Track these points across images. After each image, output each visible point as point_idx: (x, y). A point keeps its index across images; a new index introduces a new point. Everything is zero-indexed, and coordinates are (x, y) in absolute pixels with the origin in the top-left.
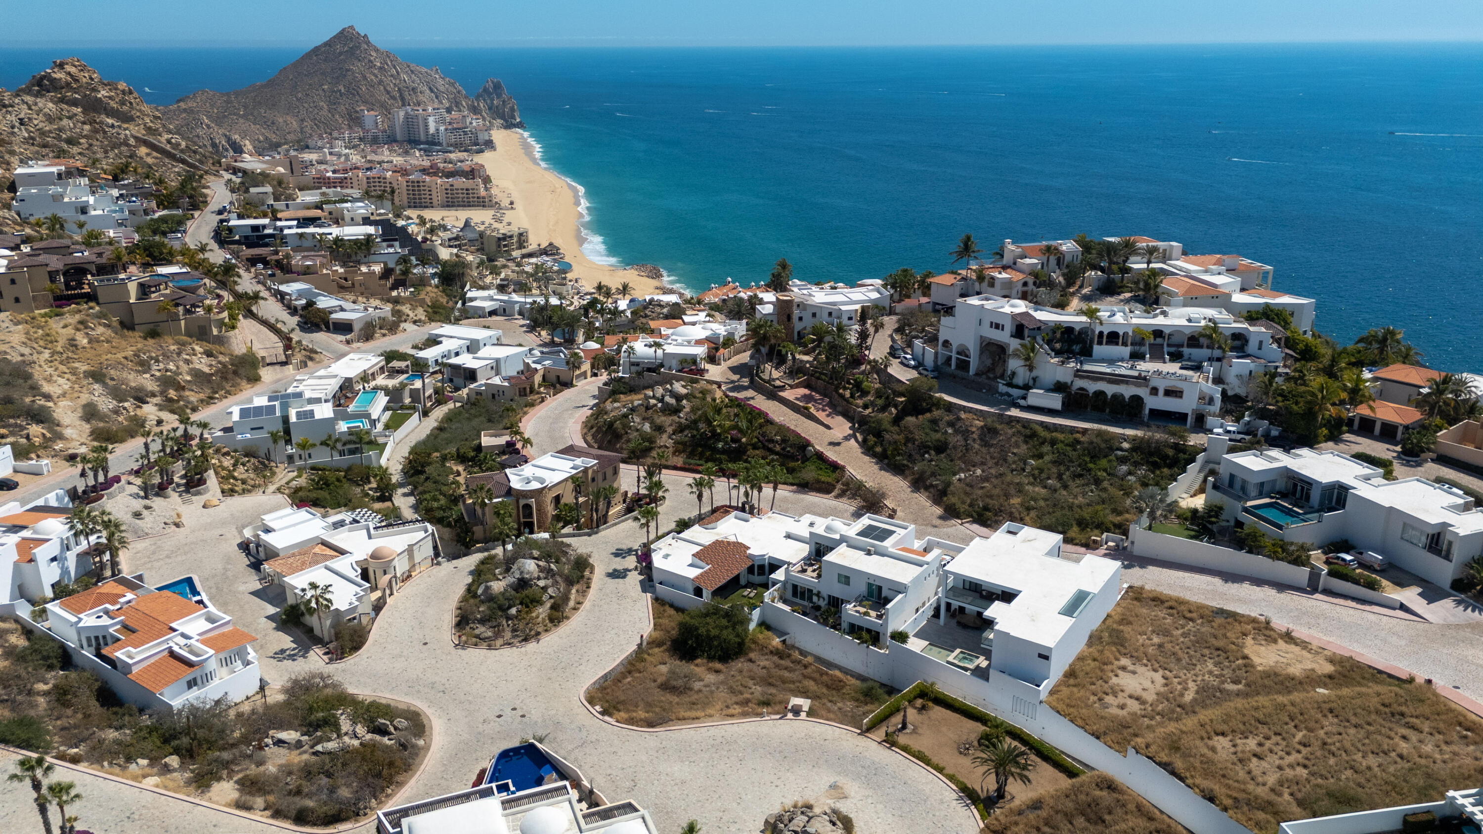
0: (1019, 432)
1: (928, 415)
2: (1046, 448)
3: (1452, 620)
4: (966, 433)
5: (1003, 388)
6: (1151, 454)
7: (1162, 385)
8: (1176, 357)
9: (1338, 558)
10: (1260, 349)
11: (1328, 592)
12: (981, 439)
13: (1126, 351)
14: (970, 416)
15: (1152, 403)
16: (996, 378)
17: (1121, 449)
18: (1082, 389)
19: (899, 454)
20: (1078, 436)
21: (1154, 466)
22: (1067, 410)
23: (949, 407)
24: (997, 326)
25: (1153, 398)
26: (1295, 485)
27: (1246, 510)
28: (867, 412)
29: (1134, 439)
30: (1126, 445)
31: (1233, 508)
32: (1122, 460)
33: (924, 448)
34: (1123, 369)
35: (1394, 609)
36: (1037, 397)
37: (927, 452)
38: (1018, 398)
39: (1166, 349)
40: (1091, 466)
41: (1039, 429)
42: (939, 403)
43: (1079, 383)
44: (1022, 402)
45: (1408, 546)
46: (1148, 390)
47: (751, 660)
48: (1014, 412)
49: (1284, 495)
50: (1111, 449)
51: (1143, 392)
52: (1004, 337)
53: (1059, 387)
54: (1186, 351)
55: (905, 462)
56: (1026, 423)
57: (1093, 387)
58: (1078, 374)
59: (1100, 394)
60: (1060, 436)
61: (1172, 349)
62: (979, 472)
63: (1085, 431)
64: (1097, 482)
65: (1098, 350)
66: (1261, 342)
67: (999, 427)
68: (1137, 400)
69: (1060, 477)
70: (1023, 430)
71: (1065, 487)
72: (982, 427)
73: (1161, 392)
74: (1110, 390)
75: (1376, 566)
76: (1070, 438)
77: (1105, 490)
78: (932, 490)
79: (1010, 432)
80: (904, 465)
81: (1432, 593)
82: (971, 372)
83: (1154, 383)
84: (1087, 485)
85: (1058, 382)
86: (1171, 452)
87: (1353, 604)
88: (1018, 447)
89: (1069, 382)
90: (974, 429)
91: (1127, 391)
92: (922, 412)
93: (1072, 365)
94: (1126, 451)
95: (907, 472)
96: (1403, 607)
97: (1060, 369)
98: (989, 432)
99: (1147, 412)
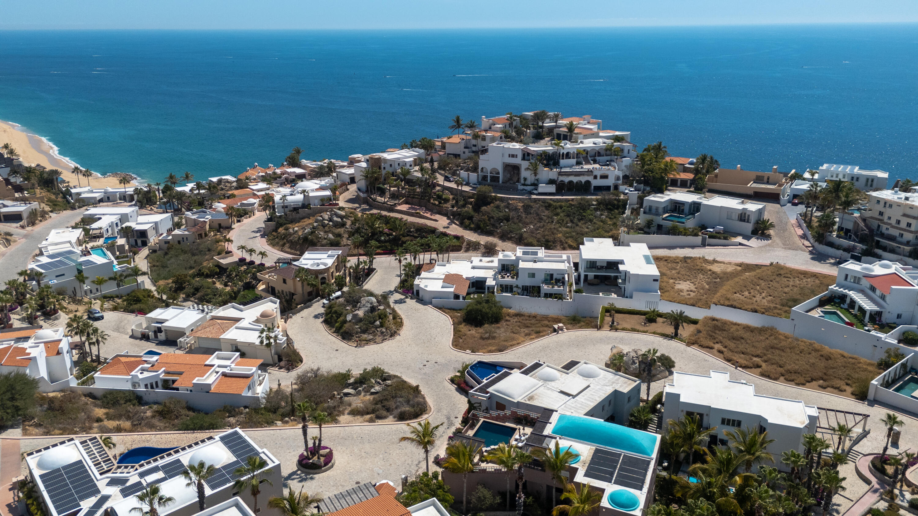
0: (542, 205)
1: (492, 205)
2: (559, 210)
3: (760, 245)
4: (516, 209)
5: (520, 187)
6: (607, 205)
7: (599, 174)
8: (595, 162)
9: (707, 231)
10: (629, 153)
11: (709, 245)
12: (525, 212)
13: (574, 161)
14: (514, 201)
15: (596, 183)
16: (514, 183)
17: (593, 205)
18: (562, 181)
19: (488, 226)
20: (571, 202)
21: (610, 210)
22: (559, 192)
23: (502, 199)
24: (513, 156)
25: (595, 180)
26: (676, 206)
27: (663, 219)
28: (455, 209)
29: (597, 200)
30: (594, 203)
31: (658, 220)
32: (596, 210)
33: (500, 220)
34: (577, 169)
35: (737, 246)
36: (543, 188)
37: (501, 222)
38: (533, 190)
39: (590, 159)
40: (584, 214)
41: (552, 202)
42: (496, 198)
43: (561, 178)
44: (535, 192)
45: (731, 221)
46: (592, 177)
47: (507, 321)
48: (534, 197)
49: (673, 212)
50: (590, 205)
51: (590, 178)
52: (518, 161)
53: (551, 182)
54: (597, 158)
55: (492, 229)
56: (544, 201)
57: (566, 179)
58: (560, 174)
59: (571, 182)
60: (563, 204)
61: (592, 158)
62: (532, 227)
63: (573, 200)
64: (591, 221)
65: (563, 162)
66: (629, 150)
67: (532, 204)
68: (588, 183)
69: (572, 221)
70: (543, 204)
71: (577, 225)
72: (523, 206)
73: (599, 177)
74: (575, 179)
75: (722, 232)
76: (568, 204)
77: (595, 223)
78: (513, 239)
79: (537, 206)
80: (492, 231)
81: (748, 238)
82: (501, 182)
83: (595, 173)
84: (586, 223)
85: (550, 179)
86: (616, 202)
87: (722, 247)
88: (544, 212)
89: (556, 179)
90: (520, 207)
91: (583, 179)
92: (489, 204)
93: (555, 170)
94: (596, 205)
95: (495, 233)
96: (740, 244)
97: (551, 173)
98: (527, 208)
99: (593, 188)
